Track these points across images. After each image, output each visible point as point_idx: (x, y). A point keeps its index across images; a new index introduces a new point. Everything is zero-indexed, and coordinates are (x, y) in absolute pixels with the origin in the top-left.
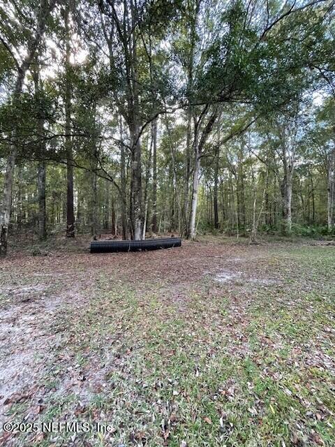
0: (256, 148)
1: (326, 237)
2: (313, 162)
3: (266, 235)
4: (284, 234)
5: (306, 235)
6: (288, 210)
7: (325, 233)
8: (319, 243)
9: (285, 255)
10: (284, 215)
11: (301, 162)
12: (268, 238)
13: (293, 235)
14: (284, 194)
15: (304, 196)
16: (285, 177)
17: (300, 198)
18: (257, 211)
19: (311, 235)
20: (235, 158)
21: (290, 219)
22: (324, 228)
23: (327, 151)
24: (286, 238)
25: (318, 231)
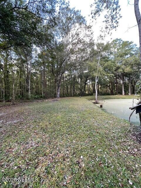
0: (15, 59)
1: (42, 99)
2: (38, 72)
3: (20, 100)
4: (28, 99)
5: (35, 98)
6: (29, 89)
7: (41, 97)
8: (39, 101)
9: (27, 107)
10: (27, 91)
11: (34, 71)
12: (21, 101)
13: (31, 99)
14: (27, 82)
15: (35, 84)
16: (28, 76)
17: (34, 84)
18: (15, 89)
19: (37, 99)
20: (3, 61)
21: (30, 93)
22: (41, 96)
23: (42, 69)
24: (28, 100)
25: (39, 97)
